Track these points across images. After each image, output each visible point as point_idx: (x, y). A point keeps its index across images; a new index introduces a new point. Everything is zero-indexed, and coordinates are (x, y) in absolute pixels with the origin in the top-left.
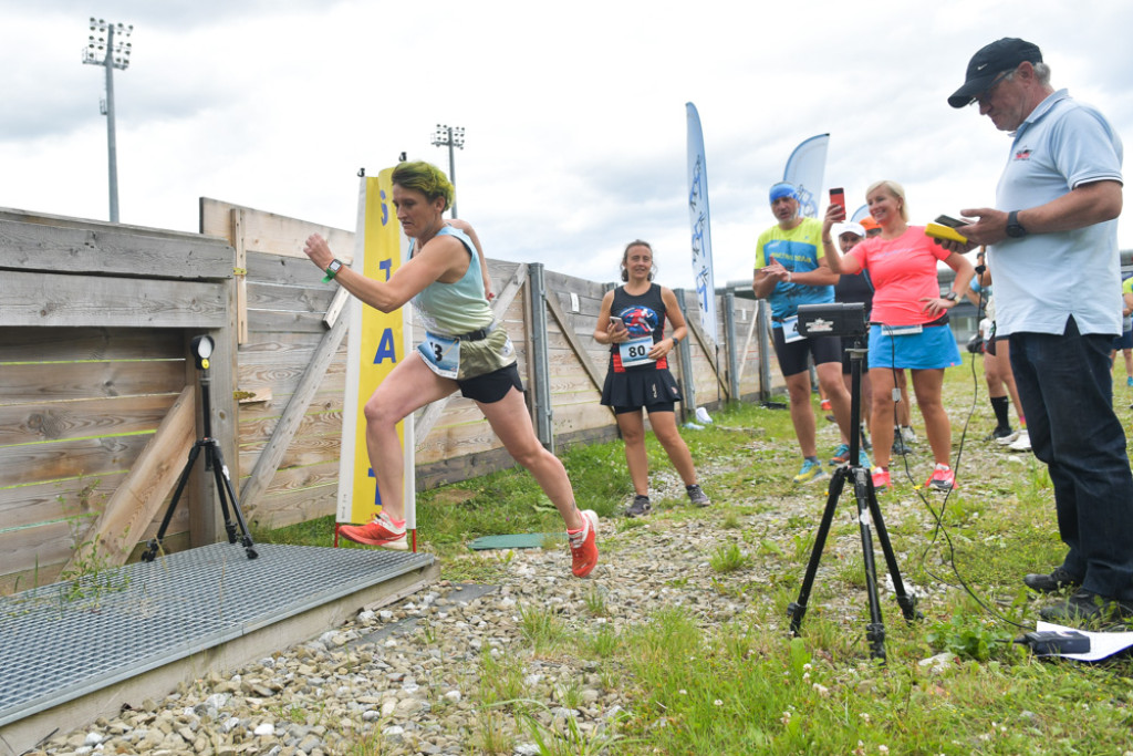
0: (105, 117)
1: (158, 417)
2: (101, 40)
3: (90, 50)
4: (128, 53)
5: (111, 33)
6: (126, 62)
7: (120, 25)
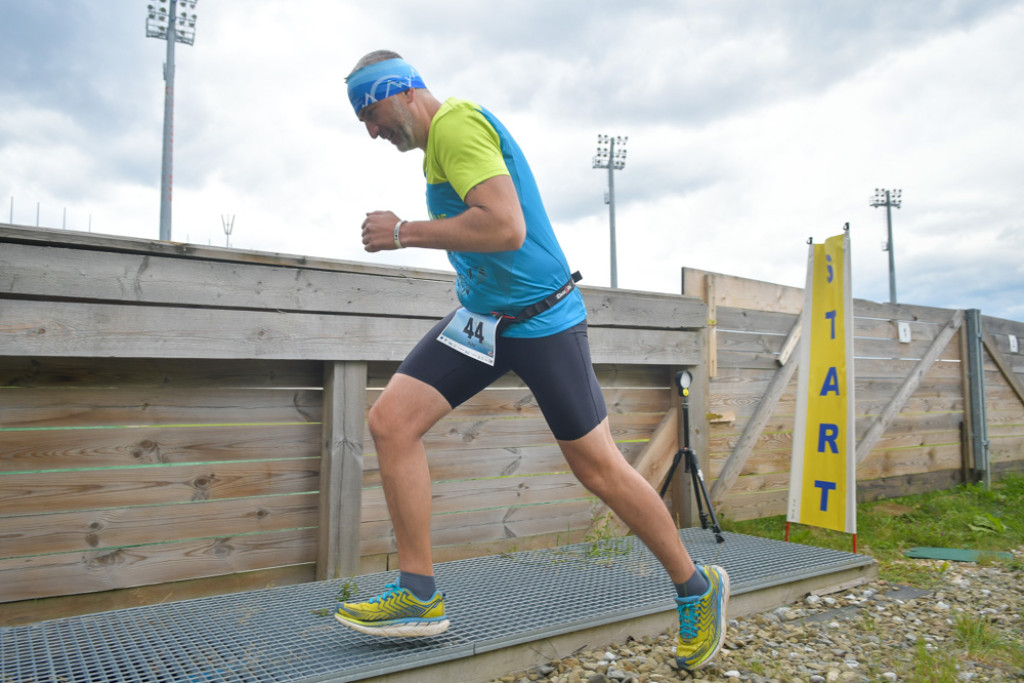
0: (608, 206)
1: (651, 430)
2: (606, 150)
3: (598, 158)
4: (624, 157)
5: (613, 144)
6: (623, 164)
7: (619, 138)
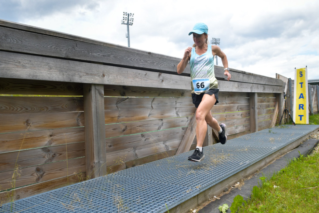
0: (127, 38)
2: (126, 18)
3: (123, 21)
6: (132, 23)
7: (131, 14)
